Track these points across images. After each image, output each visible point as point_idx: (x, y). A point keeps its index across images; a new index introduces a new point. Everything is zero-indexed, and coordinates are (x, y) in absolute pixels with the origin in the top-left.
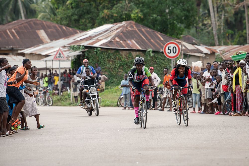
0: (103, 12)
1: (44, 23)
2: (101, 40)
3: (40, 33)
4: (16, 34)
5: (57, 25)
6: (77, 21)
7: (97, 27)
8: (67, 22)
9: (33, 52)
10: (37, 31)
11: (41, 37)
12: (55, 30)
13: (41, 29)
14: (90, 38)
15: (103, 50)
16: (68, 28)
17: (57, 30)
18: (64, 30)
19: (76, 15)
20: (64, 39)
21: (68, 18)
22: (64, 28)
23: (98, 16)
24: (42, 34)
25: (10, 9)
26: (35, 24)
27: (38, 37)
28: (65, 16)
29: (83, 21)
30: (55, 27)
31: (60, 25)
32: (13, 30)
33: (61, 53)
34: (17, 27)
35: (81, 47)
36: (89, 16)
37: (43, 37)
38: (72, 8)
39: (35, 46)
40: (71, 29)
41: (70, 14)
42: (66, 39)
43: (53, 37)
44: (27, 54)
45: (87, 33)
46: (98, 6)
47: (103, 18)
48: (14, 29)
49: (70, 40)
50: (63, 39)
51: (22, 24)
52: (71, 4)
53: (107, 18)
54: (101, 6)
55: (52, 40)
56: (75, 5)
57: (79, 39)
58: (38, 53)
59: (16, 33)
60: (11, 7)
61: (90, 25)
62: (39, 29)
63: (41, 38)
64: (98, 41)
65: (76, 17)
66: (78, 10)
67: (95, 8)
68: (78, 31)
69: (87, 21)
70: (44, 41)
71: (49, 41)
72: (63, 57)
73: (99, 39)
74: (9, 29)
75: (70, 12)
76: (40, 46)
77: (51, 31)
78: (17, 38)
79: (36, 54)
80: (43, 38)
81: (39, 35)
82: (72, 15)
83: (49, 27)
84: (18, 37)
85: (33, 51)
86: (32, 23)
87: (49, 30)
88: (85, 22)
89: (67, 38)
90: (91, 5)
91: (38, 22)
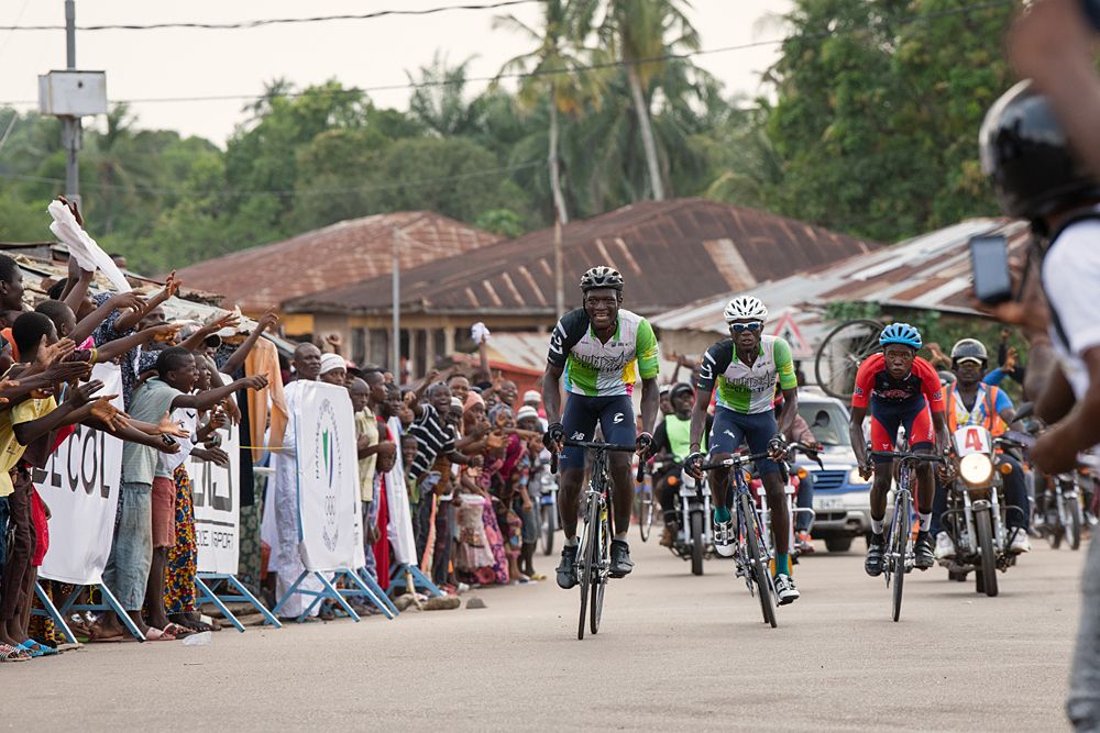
0: (961, 171)
1: (735, 213)
2: (946, 281)
3: (718, 251)
4: (628, 256)
5: (782, 223)
6: (859, 204)
7: (936, 228)
8: (823, 210)
9: (692, 326)
10: (707, 245)
11: (723, 266)
12: (772, 241)
13: (724, 237)
14: (905, 272)
15: (950, 321)
16: (822, 230)
17: (782, 241)
18: (809, 239)
19: (856, 180)
20: (806, 277)
21: (827, 192)
22: (809, 232)
23: (943, 184)
24: (727, 255)
25: (609, 154)
26: (700, 217)
27: (713, 267)
28: (815, 185)
29: (885, 205)
30: (774, 229)
31: (795, 223)
32: (620, 242)
33: (791, 330)
34: (635, 229)
35: (869, 309)
36: (906, 185)
37: (730, 266)
38: (844, 153)
39: (699, 301)
40: (834, 237)
41: (833, 179)
42: (815, 277)
43: (768, 268)
44: (669, 331)
45: (897, 252)
46: (944, 146)
47: (962, 192)
48: (624, 238)
49: (832, 279)
50: (805, 274)
51: (655, 217)
52: (842, 138)
53: (976, 190)
54: (953, 147)
55: (760, 279)
56: (853, 143)
57: (862, 276)
58: (707, 328)
59: (630, 250)
60: (613, 146)
61: (909, 220)
62: (716, 237)
63: (721, 270)
64: (935, 283)
65: (856, 190)
66: (864, 161)
67: (931, 153)
68: (863, 246)
69: (900, 205)
70: (730, 282)
71: (750, 281)
72: (799, 346)
73: (942, 275)
74: (604, 238)
75: (834, 171)
76: (717, 301)
77: (758, 244)
78: (633, 271)
79: (701, 332)
80: (727, 270)
81: (716, 259)
82: (841, 183)
83: (753, 229)
84: (636, 267)
85: (689, 322)
86: (688, 212)
87: (754, 240)
88: (893, 207)
89: (817, 271)
90: (914, 142)
91: (711, 210)
